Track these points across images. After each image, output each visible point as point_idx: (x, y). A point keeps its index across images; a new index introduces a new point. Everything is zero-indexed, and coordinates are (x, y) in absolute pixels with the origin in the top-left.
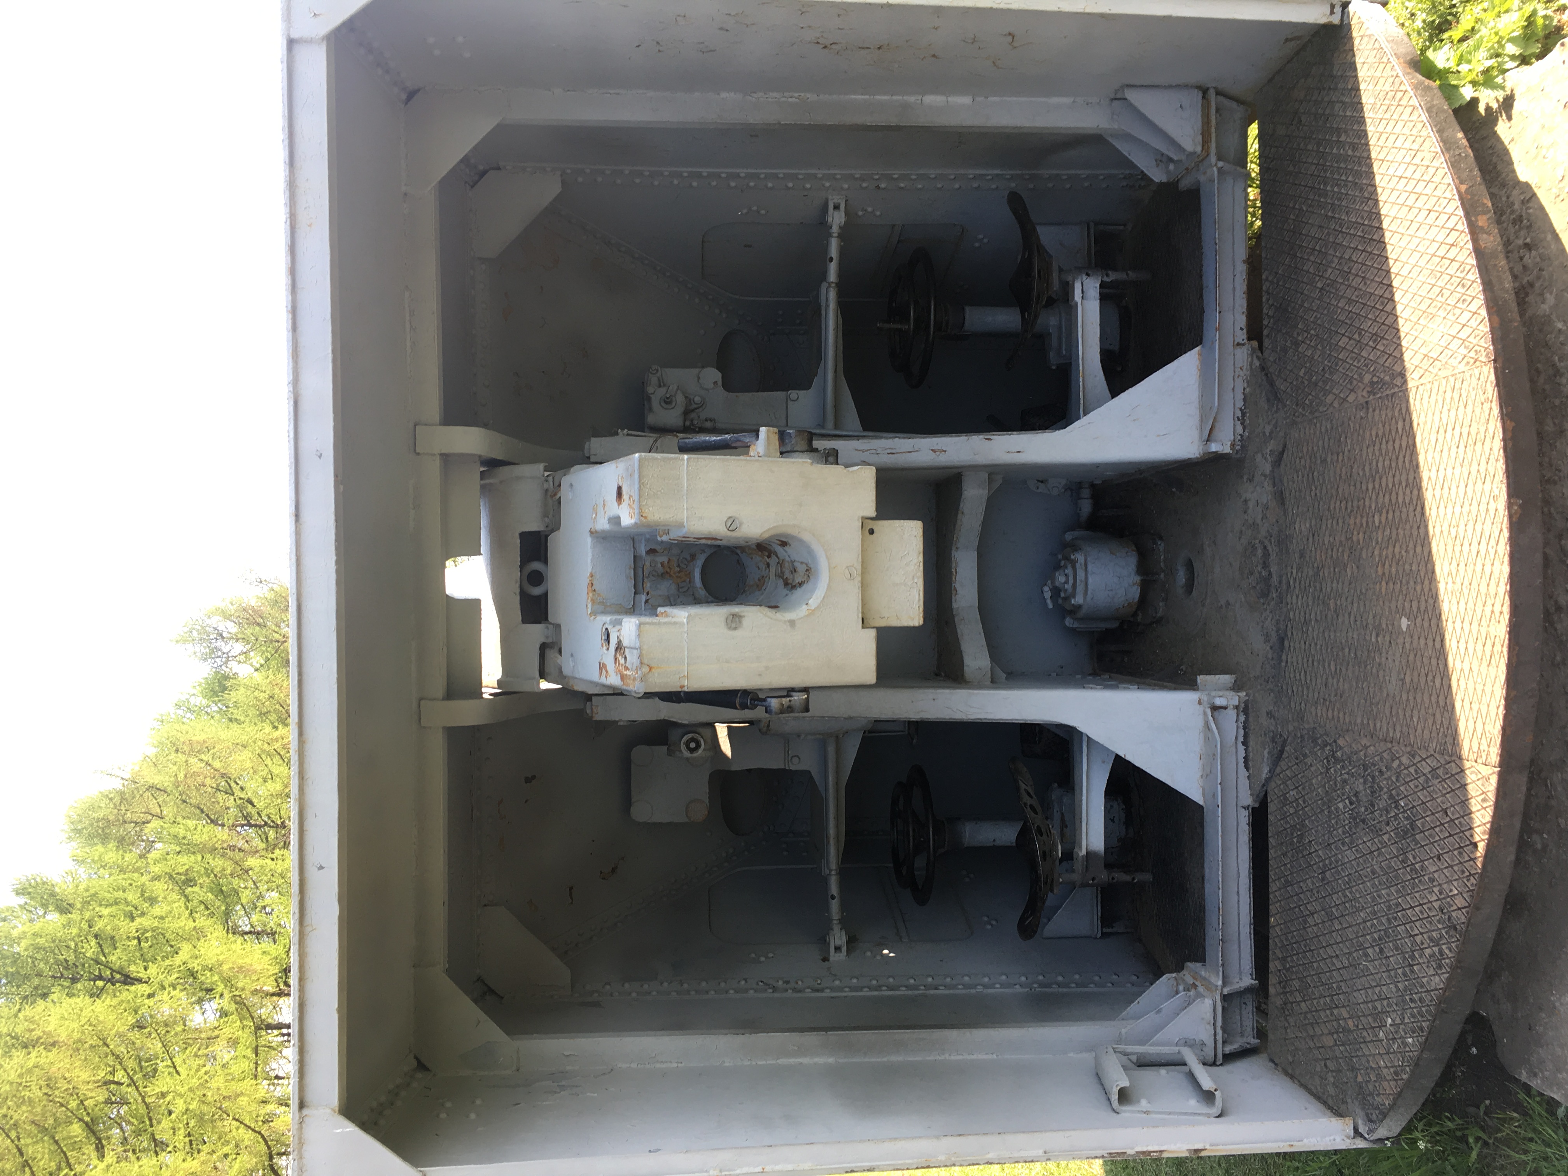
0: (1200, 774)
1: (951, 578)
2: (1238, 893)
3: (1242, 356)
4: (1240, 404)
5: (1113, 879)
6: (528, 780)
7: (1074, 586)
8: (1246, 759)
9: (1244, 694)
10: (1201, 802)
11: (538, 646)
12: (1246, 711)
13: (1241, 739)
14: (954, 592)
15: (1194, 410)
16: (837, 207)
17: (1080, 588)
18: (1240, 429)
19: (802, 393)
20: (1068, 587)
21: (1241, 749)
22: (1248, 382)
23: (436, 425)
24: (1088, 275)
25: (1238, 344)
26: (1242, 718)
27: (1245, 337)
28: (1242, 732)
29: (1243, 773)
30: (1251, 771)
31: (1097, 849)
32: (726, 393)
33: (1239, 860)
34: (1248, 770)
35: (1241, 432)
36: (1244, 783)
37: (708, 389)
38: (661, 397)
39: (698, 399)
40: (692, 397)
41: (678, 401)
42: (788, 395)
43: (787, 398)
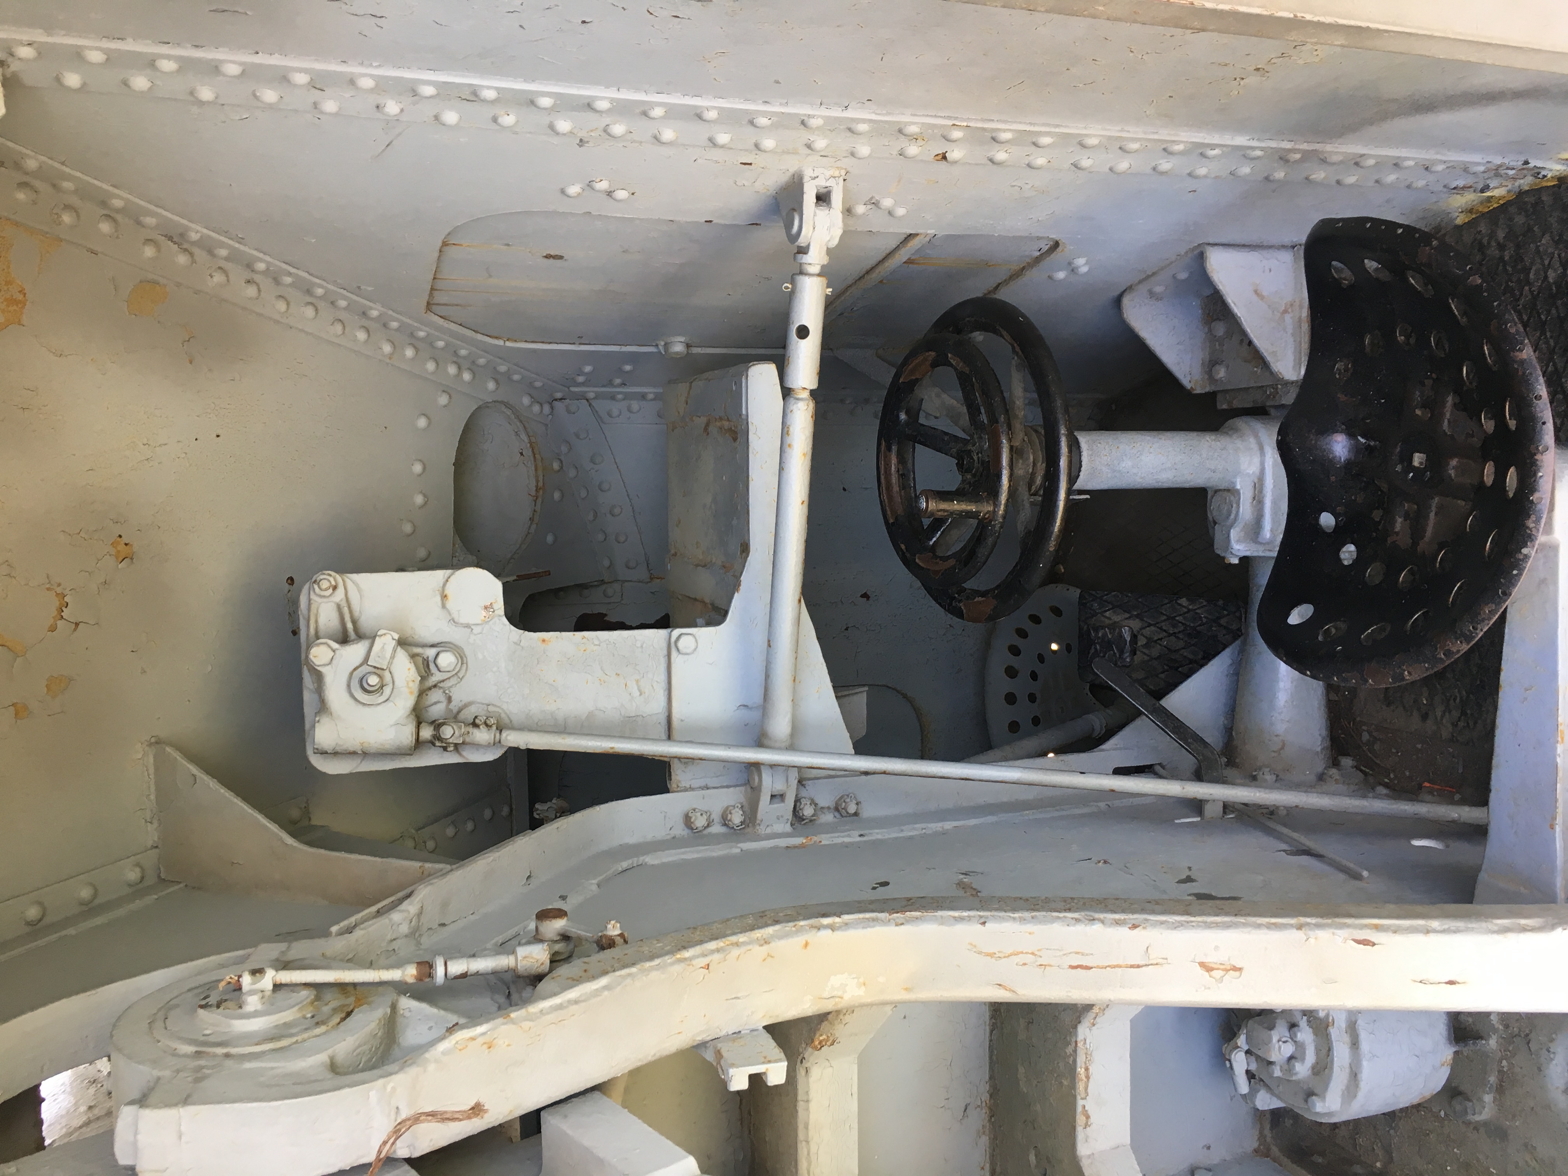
14: (1080, 1120)
16: (823, 198)
19: (704, 633)
32: (516, 633)
37: (468, 626)
38: (351, 674)
39: (446, 660)
40: (431, 653)
41: (396, 683)
42: (673, 639)
43: (670, 648)
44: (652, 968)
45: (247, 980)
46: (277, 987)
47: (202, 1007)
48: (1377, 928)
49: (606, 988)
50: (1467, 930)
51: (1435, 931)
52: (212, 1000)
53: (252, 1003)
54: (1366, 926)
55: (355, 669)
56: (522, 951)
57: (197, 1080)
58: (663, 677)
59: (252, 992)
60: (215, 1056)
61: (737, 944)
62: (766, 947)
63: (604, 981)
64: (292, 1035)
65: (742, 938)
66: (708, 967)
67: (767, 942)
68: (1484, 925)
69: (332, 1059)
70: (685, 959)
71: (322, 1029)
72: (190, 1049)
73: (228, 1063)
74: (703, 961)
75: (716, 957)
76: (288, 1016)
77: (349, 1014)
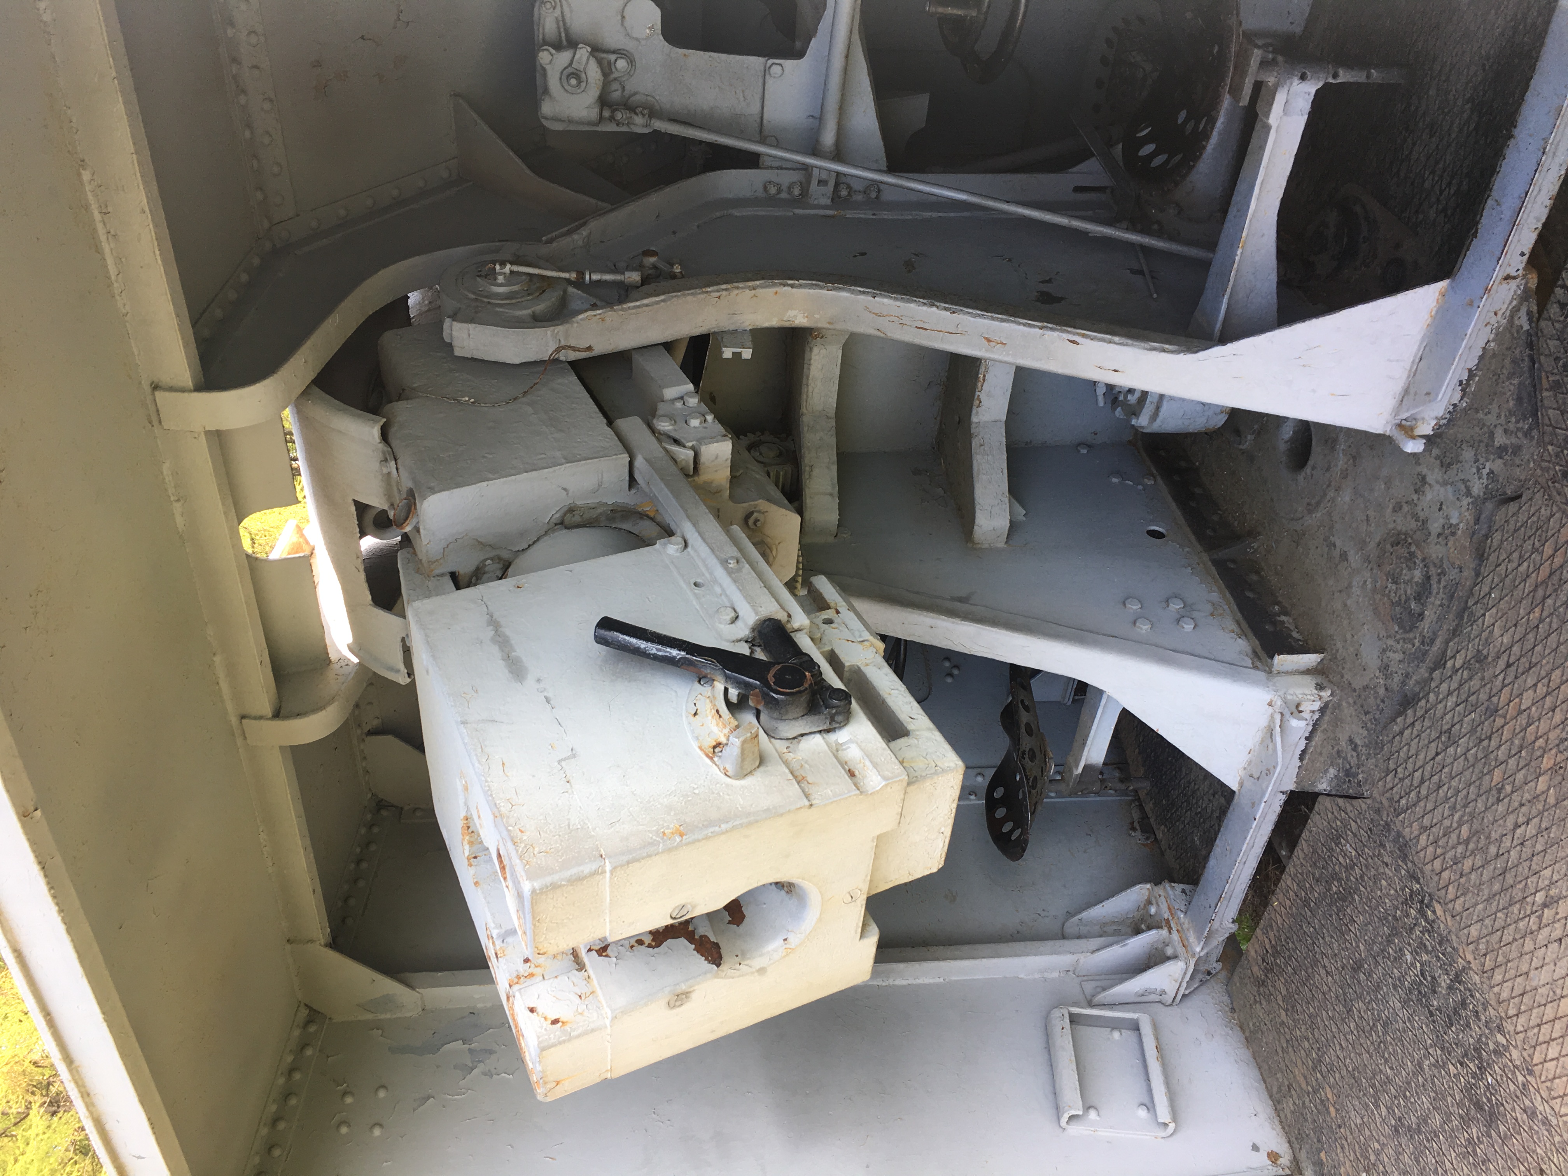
1: (975, 385)
8: (1304, 752)
9: (1329, 693)
10: (1233, 788)
12: (1323, 709)
13: (1306, 734)
14: (976, 402)
19: (790, 64)
21: (1303, 744)
22: (1497, 335)
23: (190, 391)
25: (1507, 277)
26: (1316, 717)
27: (1521, 266)
28: (1310, 729)
29: (1294, 764)
30: (1305, 762)
32: (667, 48)
34: (1301, 761)
36: (1292, 773)
37: (637, 40)
38: (562, 72)
39: (621, 64)
40: (613, 57)
41: (589, 80)
42: (768, 65)
43: (766, 71)
44: (689, 294)
45: (498, 267)
46: (512, 272)
47: (479, 276)
48: (1083, 336)
49: (663, 301)
50: (1132, 345)
51: (1115, 343)
52: (483, 273)
53: (501, 279)
54: (1078, 334)
55: (565, 69)
56: (627, 274)
57: (476, 312)
58: (760, 90)
59: (500, 274)
60: (482, 302)
61: (738, 288)
62: (753, 292)
63: (662, 297)
64: (517, 298)
65: (741, 285)
66: (719, 297)
67: (754, 289)
68: (1143, 344)
69: (533, 312)
70: (707, 292)
71: (531, 297)
72: (472, 296)
73: (489, 306)
74: (718, 294)
75: (724, 293)
76: (515, 288)
77: (544, 291)
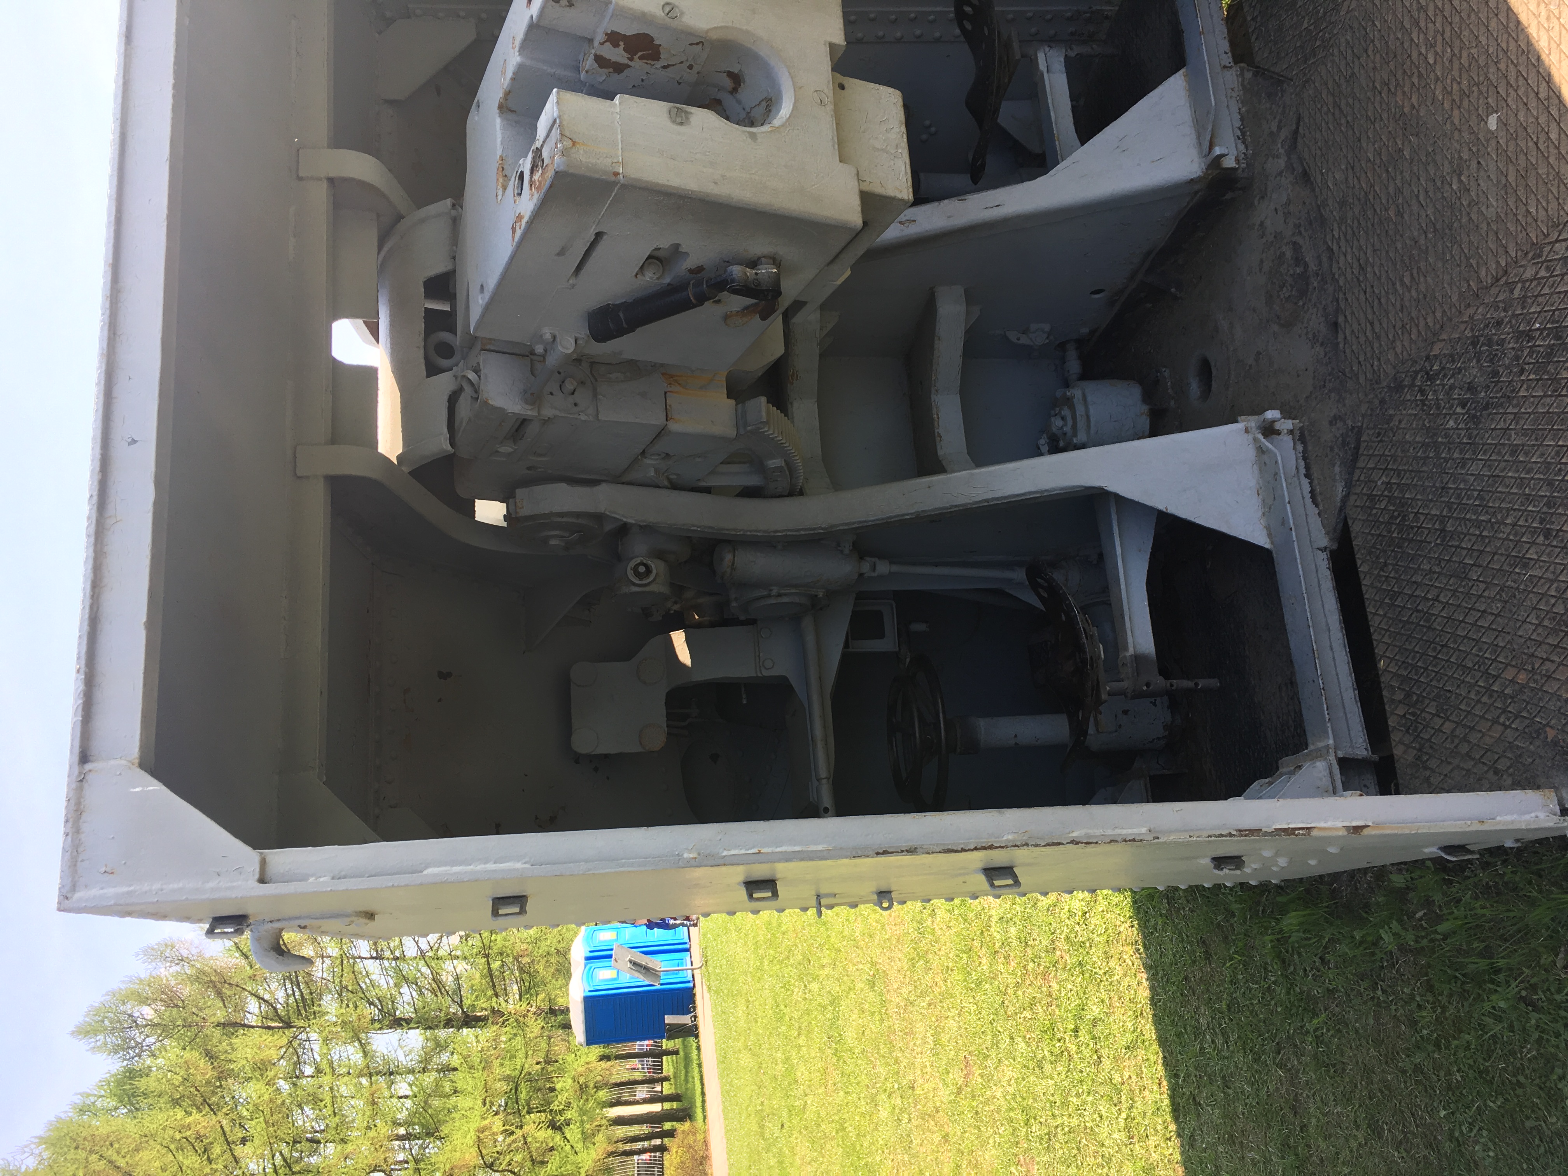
0: (1260, 513)
2: (1331, 649)
3: (1231, 78)
4: (1238, 124)
5: (1172, 685)
6: (444, 676)
7: (1074, 427)
8: (1312, 492)
10: (1268, 546)
11: (446, 398)
12: (1302, 439)
13: (1303, 471)
14: (938, 439)
15: (1188, 131)
17: (1081, 423)
18: (1242, 147)
20: (1068, 429)
21: (1305, 482)
22: (1242, 102)
23: (323, 148)
24: (1051, 47)
25: (1225, 67)
26: (1300, 448)
27: (1231, 60)
28: (1302, 464)
29: (1312, 510)
30: (1321, 507)
31: (1147, 651)
33: (1326, 610)
34: (1317, 506)
35: (1244, 151)
36: (1315, 522)
